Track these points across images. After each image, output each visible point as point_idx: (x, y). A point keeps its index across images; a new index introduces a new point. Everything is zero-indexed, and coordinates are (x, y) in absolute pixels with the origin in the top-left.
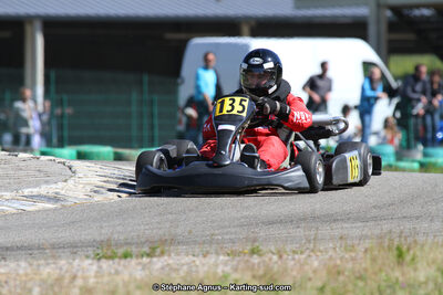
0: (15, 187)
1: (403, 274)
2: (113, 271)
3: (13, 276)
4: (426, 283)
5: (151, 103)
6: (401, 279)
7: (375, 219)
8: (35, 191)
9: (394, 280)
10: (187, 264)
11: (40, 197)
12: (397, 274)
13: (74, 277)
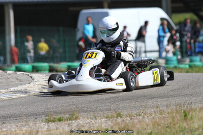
0: (7, 87)
1: (187, 124)
2: (55, 128)
3: (9, 132)
4: (198, 129)
5: (64, 41)
6: (187, 127)
7: (172, 96)
8: (16, 89)
9: (184, 128)
10: (89, 123)
11: (18, 92)
12: (185, 125)
13: (38, 132)
